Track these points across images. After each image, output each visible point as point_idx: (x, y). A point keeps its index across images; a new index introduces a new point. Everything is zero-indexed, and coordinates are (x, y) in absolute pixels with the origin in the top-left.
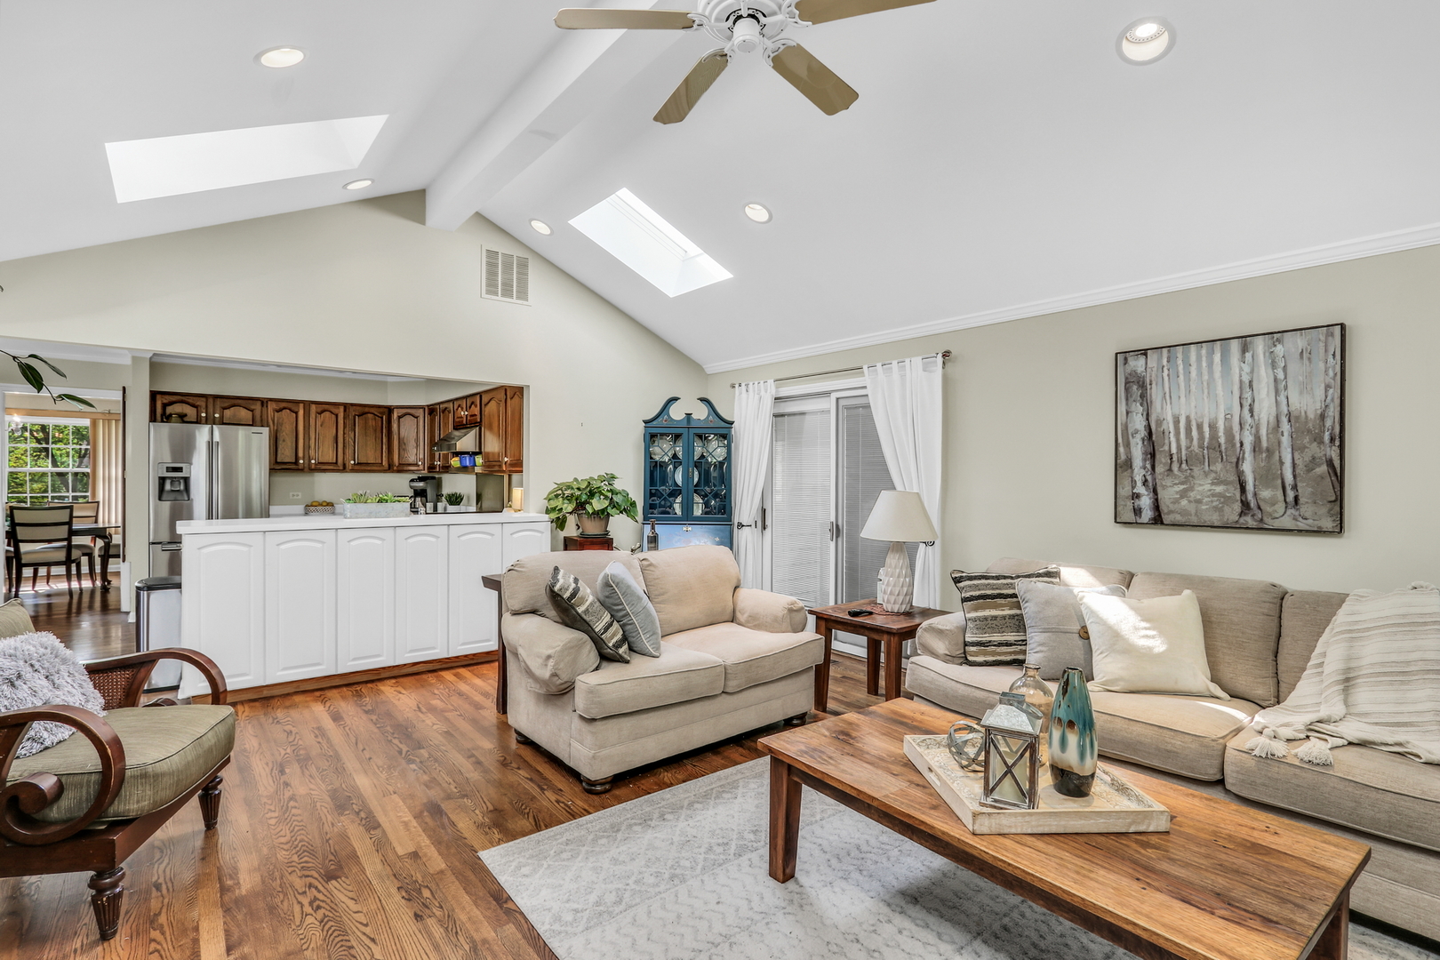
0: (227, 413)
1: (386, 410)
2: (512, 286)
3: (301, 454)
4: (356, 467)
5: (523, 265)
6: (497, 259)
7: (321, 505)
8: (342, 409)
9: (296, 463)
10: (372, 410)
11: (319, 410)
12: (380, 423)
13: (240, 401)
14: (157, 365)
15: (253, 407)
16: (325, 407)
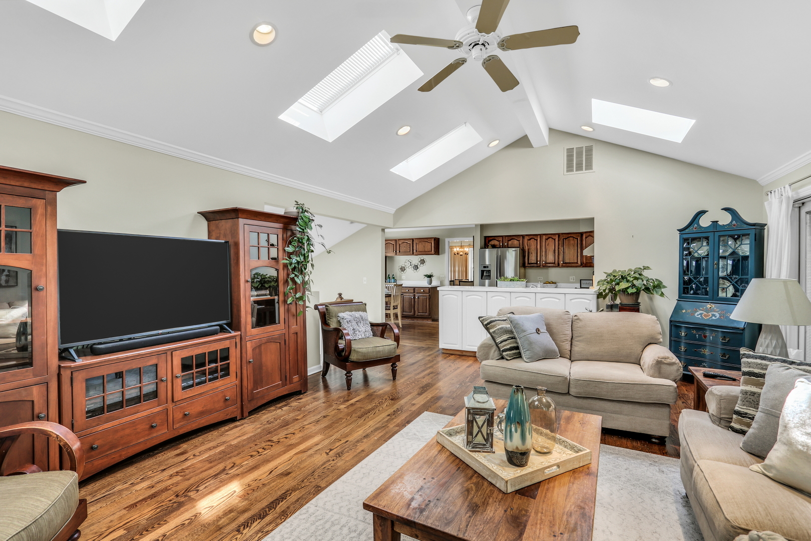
0: (510, 242)
1: (580, 235)
2: (582, 164)
3: (539, 259)
4: (564, 265)
5: (589, 150)
6: (573, 152)
7: (550, 283)
8: (557, 236)
9: (537, 263)
10: (572, 235)
11: (547, 238)
12: (576, 241)
13: (514, 237)
14: (483, 227)
15: (518, 239)
16: (549, 236)
